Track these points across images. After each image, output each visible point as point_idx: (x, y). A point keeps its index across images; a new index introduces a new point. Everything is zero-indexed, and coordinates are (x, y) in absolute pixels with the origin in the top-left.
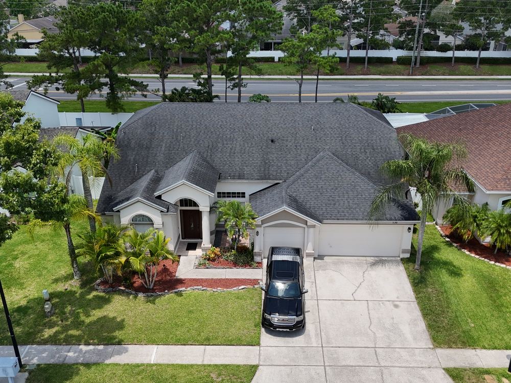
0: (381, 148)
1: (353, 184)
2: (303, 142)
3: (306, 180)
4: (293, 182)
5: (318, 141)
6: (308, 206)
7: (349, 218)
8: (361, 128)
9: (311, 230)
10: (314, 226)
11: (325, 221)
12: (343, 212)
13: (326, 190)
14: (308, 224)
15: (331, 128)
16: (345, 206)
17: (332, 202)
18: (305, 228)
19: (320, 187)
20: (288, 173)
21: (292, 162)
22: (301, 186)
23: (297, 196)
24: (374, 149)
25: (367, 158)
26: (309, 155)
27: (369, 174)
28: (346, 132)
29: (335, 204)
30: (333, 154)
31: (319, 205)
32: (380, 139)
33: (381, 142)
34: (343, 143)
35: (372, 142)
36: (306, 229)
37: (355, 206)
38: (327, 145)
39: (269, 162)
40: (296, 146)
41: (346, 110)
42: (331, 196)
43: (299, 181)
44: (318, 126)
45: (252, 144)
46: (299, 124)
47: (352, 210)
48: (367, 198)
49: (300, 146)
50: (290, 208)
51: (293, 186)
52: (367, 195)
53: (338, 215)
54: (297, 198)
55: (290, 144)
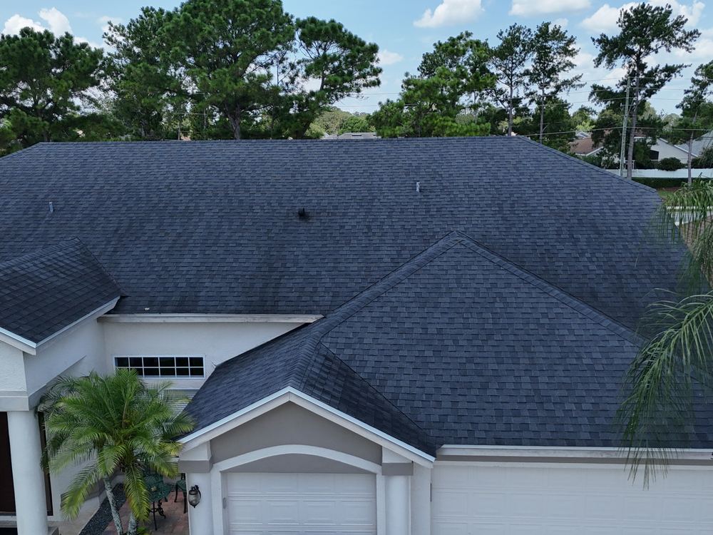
0: (620, 229)
1: (546, 321)
2: (389, 217)
3: (388, 309)
4: (346, 318)
5: (432, 216)
6: (388, 391)
7: (543, 436)
8: (554, 186)
9: (398, 483)
10: (407, 469)
11: (450, 449)
12: (517, 413)
13: (456, 341)
14: (385, 460)
15: (471, 187)
16: (523, 393)
17: (476, 379)
18: (375, 474)
19: (432, 329)
20: (335, 295)
21: (354, 267)
22: (372, 328)
23: (352, 357)
24: (598, 233)
25: (582, 254)
26: (404, 248)
27: (594, 295)
28: (511, 195)
29: (484, 387)
30: (478, 244)
31: (427, 391)
32: (612, 208)
33: (615, 214)
34: (504, 219)
35: (590, 216)
36: (380, 479)
37: (557, 393)
38: (457, 223)
39: (284, 265)
40: (369, 227)
41: (511, 150)
42: (470, 360)
43: (365, 313)
44: (434, 183)
45: (243, 223)
46: (381, 180)
47: (552, 407)
48: (600, 367)
49: (380, 227)
50: (312, 394)
51: (343, 328)
52: (599, 356)
53: (500, 426)
54: (354, 366)
55: (353, 222)
